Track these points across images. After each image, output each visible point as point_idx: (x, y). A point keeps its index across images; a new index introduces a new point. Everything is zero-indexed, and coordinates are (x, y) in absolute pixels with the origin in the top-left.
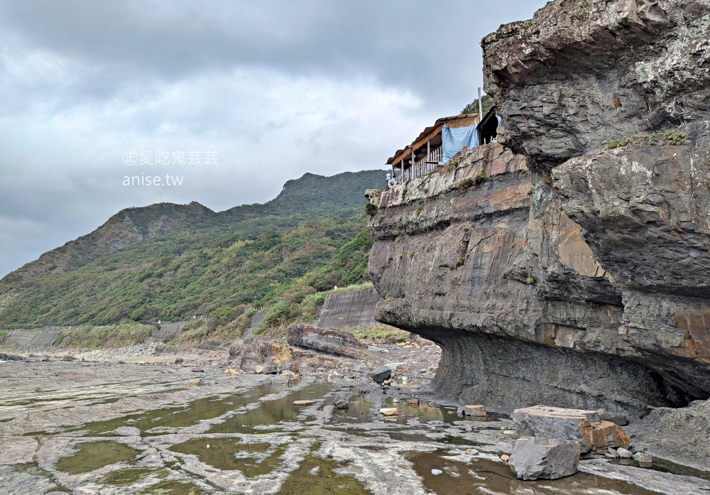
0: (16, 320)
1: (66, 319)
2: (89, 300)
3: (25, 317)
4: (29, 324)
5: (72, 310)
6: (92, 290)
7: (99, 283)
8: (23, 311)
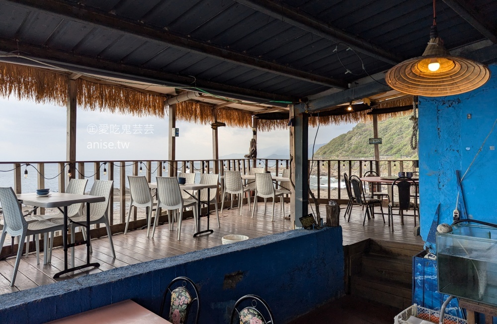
0: (360, 152)
1: (386, 151)
2: (399, 138)
3: (364, 150)
4: (366, 155)
5: (389, 145)
6: (401, 131)
7: (405, 126)
8: (363, 146)
